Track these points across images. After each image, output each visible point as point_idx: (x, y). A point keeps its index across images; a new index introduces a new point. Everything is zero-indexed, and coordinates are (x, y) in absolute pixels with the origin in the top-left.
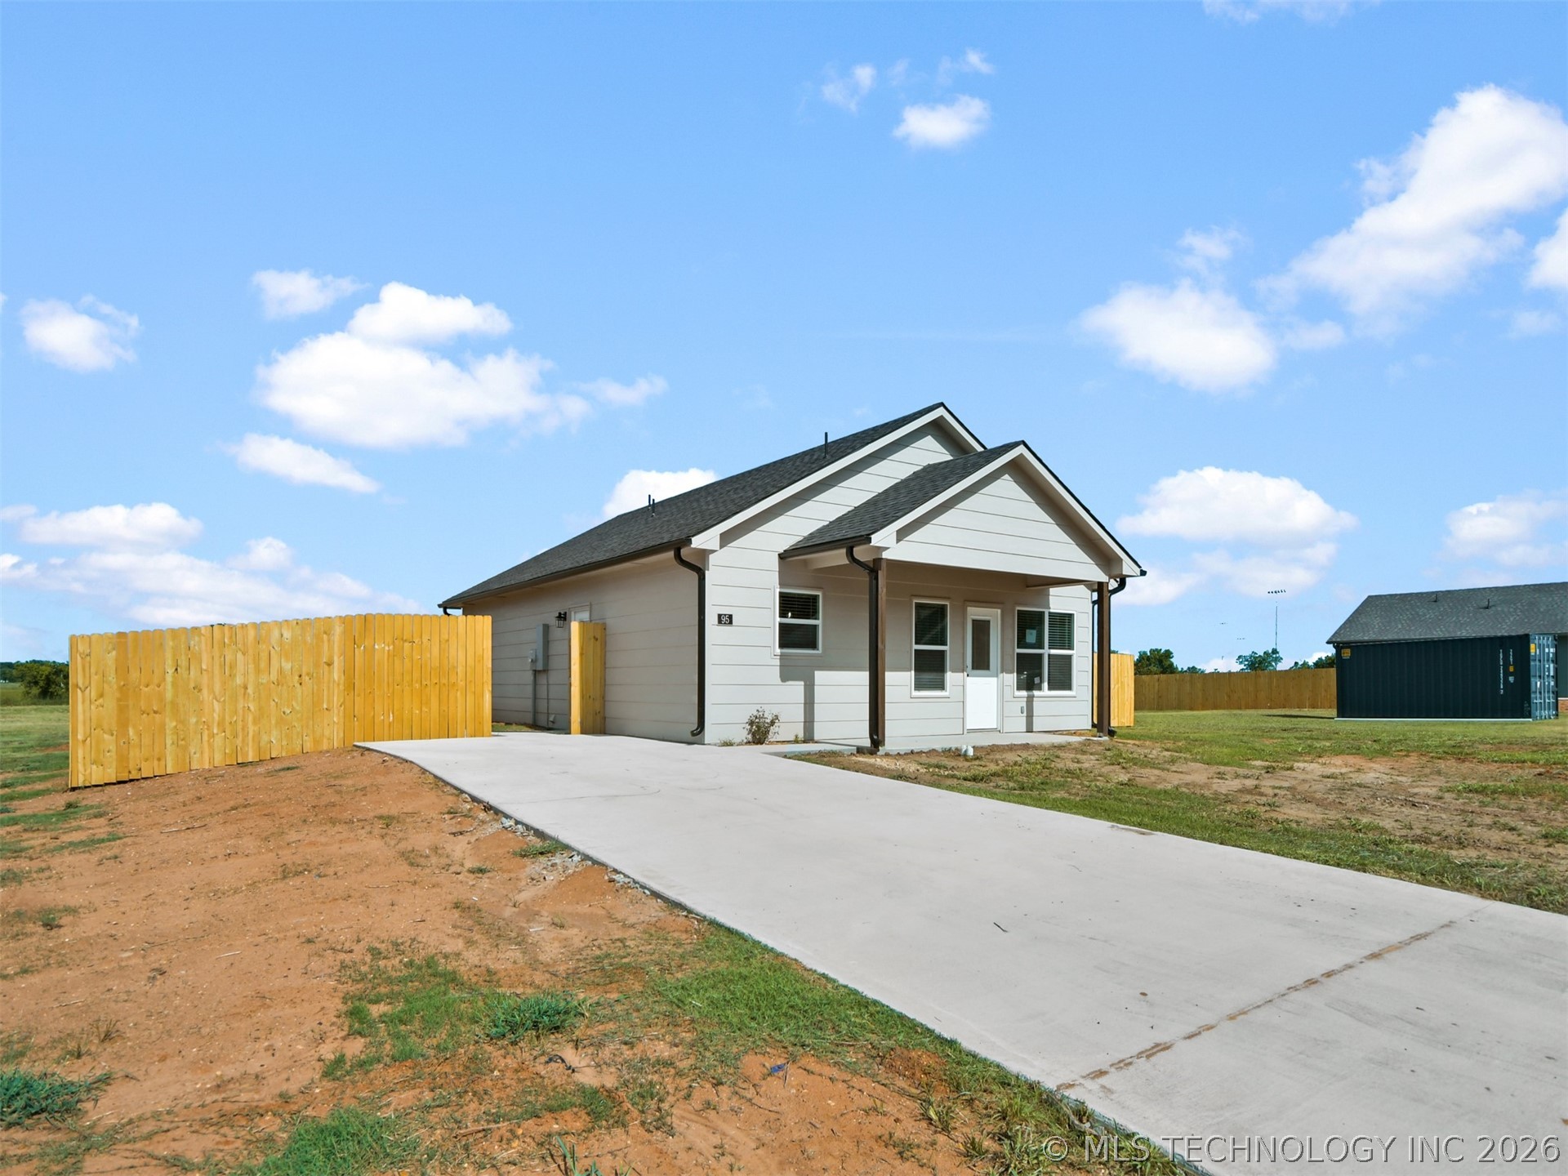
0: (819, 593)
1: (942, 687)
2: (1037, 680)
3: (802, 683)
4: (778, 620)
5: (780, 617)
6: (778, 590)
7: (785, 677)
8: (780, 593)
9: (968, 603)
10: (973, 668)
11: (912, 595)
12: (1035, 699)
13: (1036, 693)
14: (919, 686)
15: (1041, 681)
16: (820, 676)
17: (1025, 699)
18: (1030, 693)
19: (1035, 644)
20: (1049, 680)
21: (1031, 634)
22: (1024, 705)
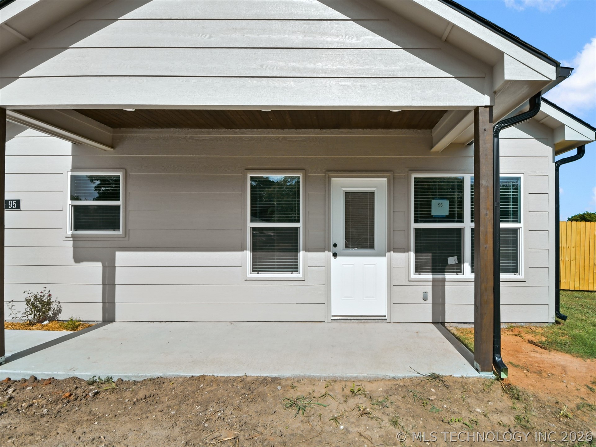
0: (120, 174)
1: (294, 268)
2: (452, 260)
3: (100, 264)
4: (69, 202)
5: (71, 199)
6: (69, 174)
7: (78, 259)
8: (71, 176)
9: (331, 174)
10: (347, 246)
11: (246, 169)
12: (447, 283)
13: (449, 276)
14: (256, 268)
15: (460, 261)
16: (121, 257)
17: (431, 284)
18: (439, 276)
19: (447, 217)
20: (473, 260)
21: (440, 205)
22: (429, 290)
